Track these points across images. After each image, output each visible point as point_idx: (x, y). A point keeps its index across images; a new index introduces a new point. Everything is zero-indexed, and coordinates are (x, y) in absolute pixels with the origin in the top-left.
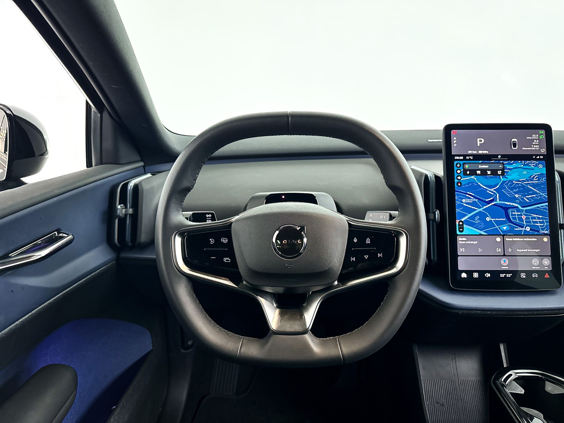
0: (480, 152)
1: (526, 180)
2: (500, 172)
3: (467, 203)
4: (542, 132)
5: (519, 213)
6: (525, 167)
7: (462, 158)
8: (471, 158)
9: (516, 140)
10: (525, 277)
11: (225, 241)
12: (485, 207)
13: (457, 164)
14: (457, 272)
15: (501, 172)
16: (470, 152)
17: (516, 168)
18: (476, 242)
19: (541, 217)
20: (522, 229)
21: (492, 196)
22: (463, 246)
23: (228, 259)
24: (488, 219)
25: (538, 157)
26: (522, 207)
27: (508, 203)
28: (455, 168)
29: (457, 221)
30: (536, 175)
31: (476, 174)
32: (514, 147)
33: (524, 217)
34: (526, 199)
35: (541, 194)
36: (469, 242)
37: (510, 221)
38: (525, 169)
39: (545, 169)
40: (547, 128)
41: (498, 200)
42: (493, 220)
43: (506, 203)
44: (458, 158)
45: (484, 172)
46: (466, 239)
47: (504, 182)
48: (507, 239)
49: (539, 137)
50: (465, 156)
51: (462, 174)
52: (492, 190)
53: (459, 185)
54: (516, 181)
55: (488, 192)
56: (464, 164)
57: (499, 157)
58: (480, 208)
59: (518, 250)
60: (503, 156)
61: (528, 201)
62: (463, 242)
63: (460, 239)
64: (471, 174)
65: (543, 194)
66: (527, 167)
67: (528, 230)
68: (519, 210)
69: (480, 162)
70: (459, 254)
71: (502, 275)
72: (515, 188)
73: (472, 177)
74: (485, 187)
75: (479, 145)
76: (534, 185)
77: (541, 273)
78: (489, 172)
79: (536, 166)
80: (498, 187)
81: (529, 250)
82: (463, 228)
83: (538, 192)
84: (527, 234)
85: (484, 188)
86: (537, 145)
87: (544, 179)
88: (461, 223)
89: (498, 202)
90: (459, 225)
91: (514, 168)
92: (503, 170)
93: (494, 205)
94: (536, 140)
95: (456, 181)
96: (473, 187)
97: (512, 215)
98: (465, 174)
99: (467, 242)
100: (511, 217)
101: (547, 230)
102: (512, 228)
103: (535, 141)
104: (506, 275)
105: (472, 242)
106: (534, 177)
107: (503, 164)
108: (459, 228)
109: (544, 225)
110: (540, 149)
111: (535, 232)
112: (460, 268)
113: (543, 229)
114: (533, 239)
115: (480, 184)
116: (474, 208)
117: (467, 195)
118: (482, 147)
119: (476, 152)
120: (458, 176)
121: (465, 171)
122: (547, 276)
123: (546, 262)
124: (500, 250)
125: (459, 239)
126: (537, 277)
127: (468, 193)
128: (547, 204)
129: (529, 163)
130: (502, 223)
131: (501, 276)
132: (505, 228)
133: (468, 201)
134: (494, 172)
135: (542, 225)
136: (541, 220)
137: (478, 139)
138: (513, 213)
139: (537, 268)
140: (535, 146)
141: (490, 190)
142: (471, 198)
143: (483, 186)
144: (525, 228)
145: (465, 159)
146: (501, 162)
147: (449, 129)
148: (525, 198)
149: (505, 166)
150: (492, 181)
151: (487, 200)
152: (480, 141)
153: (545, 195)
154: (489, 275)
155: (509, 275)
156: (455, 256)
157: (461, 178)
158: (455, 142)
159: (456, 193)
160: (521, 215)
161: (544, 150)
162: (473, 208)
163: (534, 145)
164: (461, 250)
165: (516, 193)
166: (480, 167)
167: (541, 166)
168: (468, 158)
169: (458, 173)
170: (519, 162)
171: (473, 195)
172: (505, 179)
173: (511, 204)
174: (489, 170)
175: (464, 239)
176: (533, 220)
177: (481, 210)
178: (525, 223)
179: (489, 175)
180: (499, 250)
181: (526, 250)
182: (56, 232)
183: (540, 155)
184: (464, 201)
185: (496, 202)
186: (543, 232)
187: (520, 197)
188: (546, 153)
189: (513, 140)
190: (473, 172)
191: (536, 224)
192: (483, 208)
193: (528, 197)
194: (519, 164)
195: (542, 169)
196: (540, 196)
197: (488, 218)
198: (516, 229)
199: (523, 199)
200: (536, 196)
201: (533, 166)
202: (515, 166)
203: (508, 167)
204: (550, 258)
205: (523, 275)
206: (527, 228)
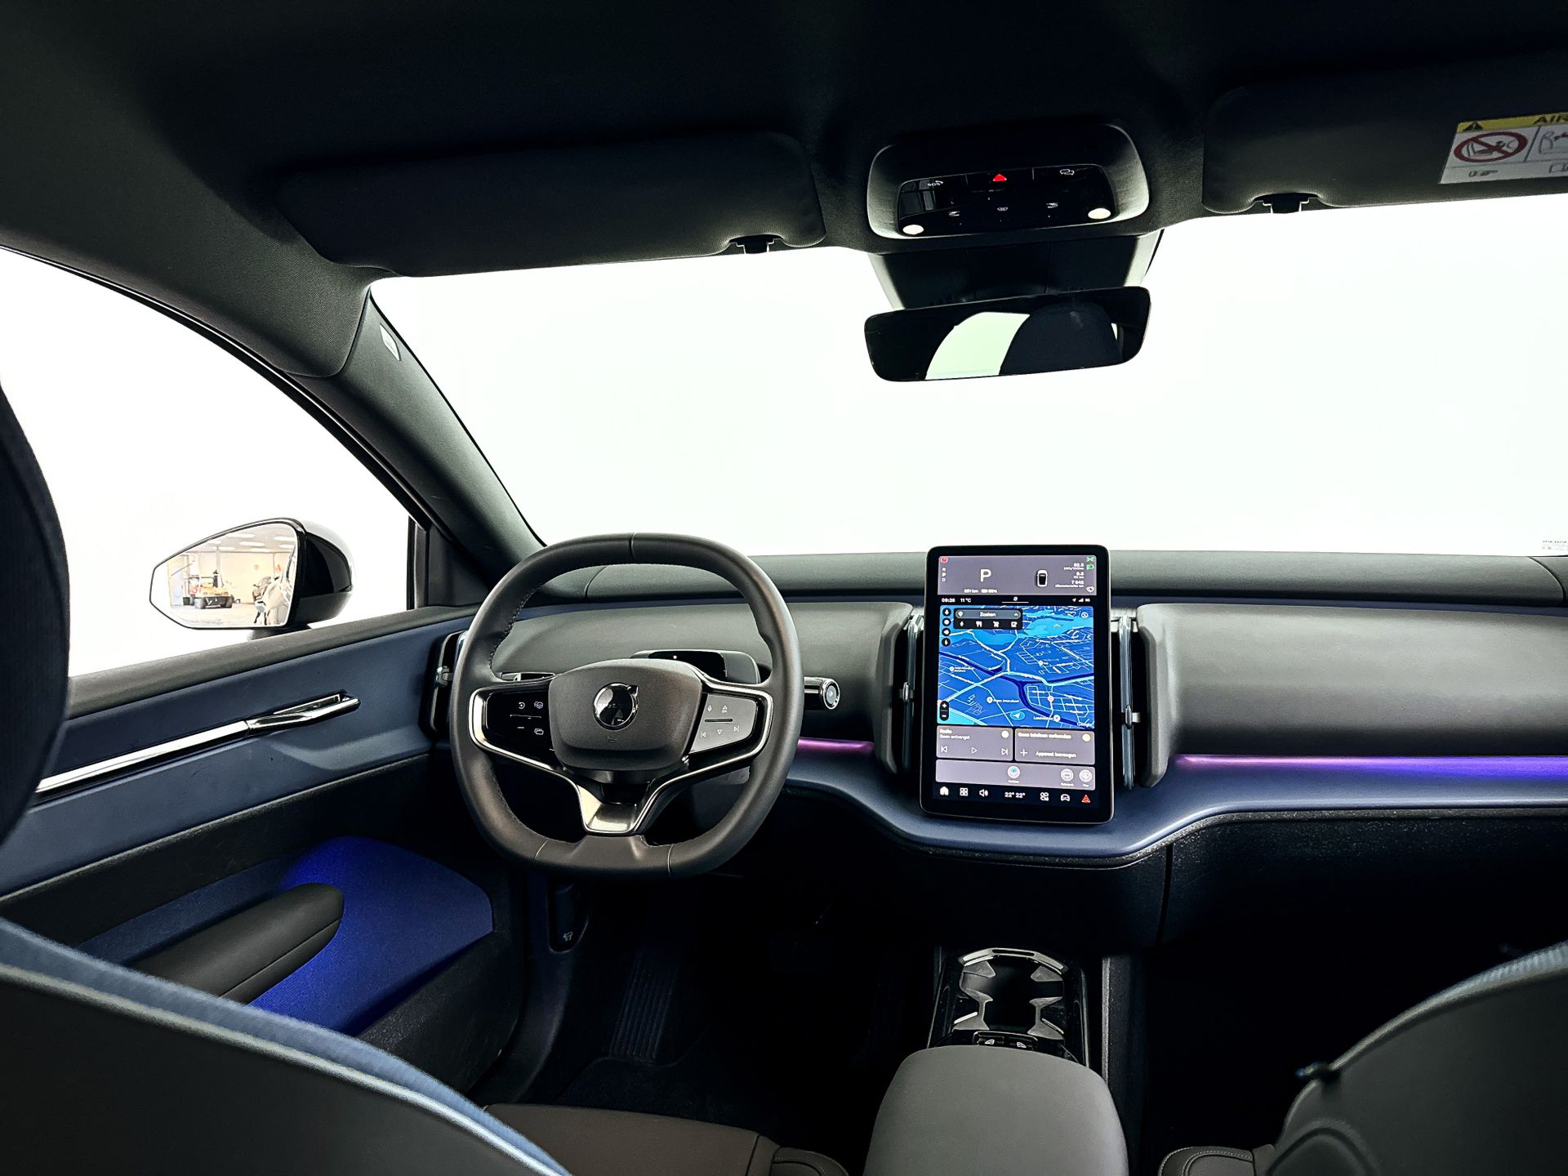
0: (984, 591)
1: (1059, 637)
2: (1014, 624)
3: (955, 673)
4: (1093, 558)
5: (1043, 692)
6: (1057, 616)
7: (953, 600)
8: (969, 600)
9: (1045, 572)
10: (1047, 799)
11: (539, 705)
12: (986, 680)
13: (944, 610)
14: (932, 785)
15: (1016, 623)
16: (967, 591)
17: (1042, 617)
18: (968, 737)
19: (1080, 699)
20: (1045, 718)
21: (999, 662)
22: (946, 742)
23: (541, 730)
24: (990, 700)
25: (1082, 600)
26: (1048, 682)
27: (1026, 675)
28: (942, 617)
29: (939, 702)
30: (1075, 630)
31: (975, 627)
32: (1041, 584)
33: (1051, 699)
34: (1056, 669)
35: (1084, 661)
36: (956, 737)
37: (1028, 705)
38: (1057, 619)
39: (1092, 619)
40: (1100, 552)
41: (1008, 669)
42: (998, 701)
43: (1022, 675)
44: (946, 600)
45: (988, 624)
46: (950, 732)
47: (1020, 640)
48: (1020, 735)
49: (1085, 567)
50: (958, 598)
51: (951, 627)
52: (999, 653)
53: (946, 643)
54: (1042, 639)
55: (993, 655)
56: (955, 610)
57: (1016, 599)
58: (978, 681)
59: (1037, 754)
60: (1021, 598)
61: (1060, 672)
62: (947, 737)
63: (942, 731)
64: (965, 627)
65: (1087, 662)
66: (1061, 616)
67: (1057, 721)
68: (1043, 688)
69: (983, 607)
70: (938, 756)
71: (1008, 795)
72: (1040, 651)
73: (968, 631)
74: (988, 648)
75: (982, 580)
77: (1076, 794)
78: (996, 624)
79: (1077, 615)
80: (1010, 647)
81: (1057, 755)
82: (947, 714)
83: (1078, 658)
84: (1054, 728)
85: (985, 649)
86: (1081, 580)
87: (1090, 636)
88: (944, 706)
89: (1009, 673)
90: (941, 708)
91: (1038, 618)
92: (1020, 621)
93: (1001, 677)
94: (1080, 571)
95: (941, 637)
96: (967, 646)
97: (1031, 694)
98: (957, 626)
99: (952, 737)
100: (1028, 697)
101: (1090, 722)
102: (1028, 716)
103: (1078, 573)
104: (1015, 795)
105: (961, 737)
106: (1072, 633)
107: (1020, 610)
108: (941, 713)
109: (1085, 713)
110: (1085, 588)
111: (1069, 723)
112: (938, 779)
113: (1083, 720)
114: (1065, 737)
115: (980, 642)
116: (968, 681)
117: (958, 661)
118: (988, 583)
119: (977, 591)
120: (944, 630)
121: (957, 621)
122: (1086, 800)
123: (1086, 777)
125: (940, 731)
126: (1068, 800)
127: (960, 657)
128: (1092, 678)
129: (1065, 610)
130: (1014, 707)
131: (1006, 796)
132: (1017, 716)
133: (959, 669)
134: (1005, 625)
135: (1082, 712)
136: (1081, 705)
137: (982, 571)
138: (1034, 692)
139: (1069, 785)
140: (1077, 582)
141: (995, 652)
142: (964, 666)
143: (985, 646)
144: (1052, 717)
145: (958, 602)
146: (1018, 607)
147: (935, 554)
148: (1054, 668)
149: (1024, 614)
150: (1002, 637)
151: (990, 669)
153: (1089, 663)
154: (986, 793)
155: (1020, 795)
156: (931, 758)
157: (950, 633)
158: (944, 574)
159: (940, 656)
160: (1047, 695)
161: (1092, 588)
162: (966, 681)
163: (1075, 580)
164: (941, 750)
165: (1039, 659)
166: (982, 614)
167: (1085, 615)
168: (962, 600)
169: (945, 625)
170: (1049, 607)
171: (968, 659)
172: (1022, 636)
173: (1031, 676)
174: (996, 620)
175: (948, 731)
176: (1067, 704)
177: (979, 684)
178: (1052, 708)
179: (996, 628)
180: (1006, 753)
181: (1052, 754)
182: (338, 695)
183: (1085, 597)
184: (952, 669)
185: (1005, 673)
186: (1083, 724)
187: (1045, 665)
188: (1095, 594)
189: (1040, 572)
190: (970, 624)
191: (1071, 711)
192: (982, 682)
193: (1060, 665)
194: (1047, 611)
195: (1087, 620)
196: (1082, 664)
197: (989, 698)
198: (1037, 718)
199: (1051, 669)
200: (1074, 665)
201: (1072, 614)
202: (1040, 614)
203: (1029, 615)
204: (1093, 769)
205: (1045, 797)
206: (1055, 716)
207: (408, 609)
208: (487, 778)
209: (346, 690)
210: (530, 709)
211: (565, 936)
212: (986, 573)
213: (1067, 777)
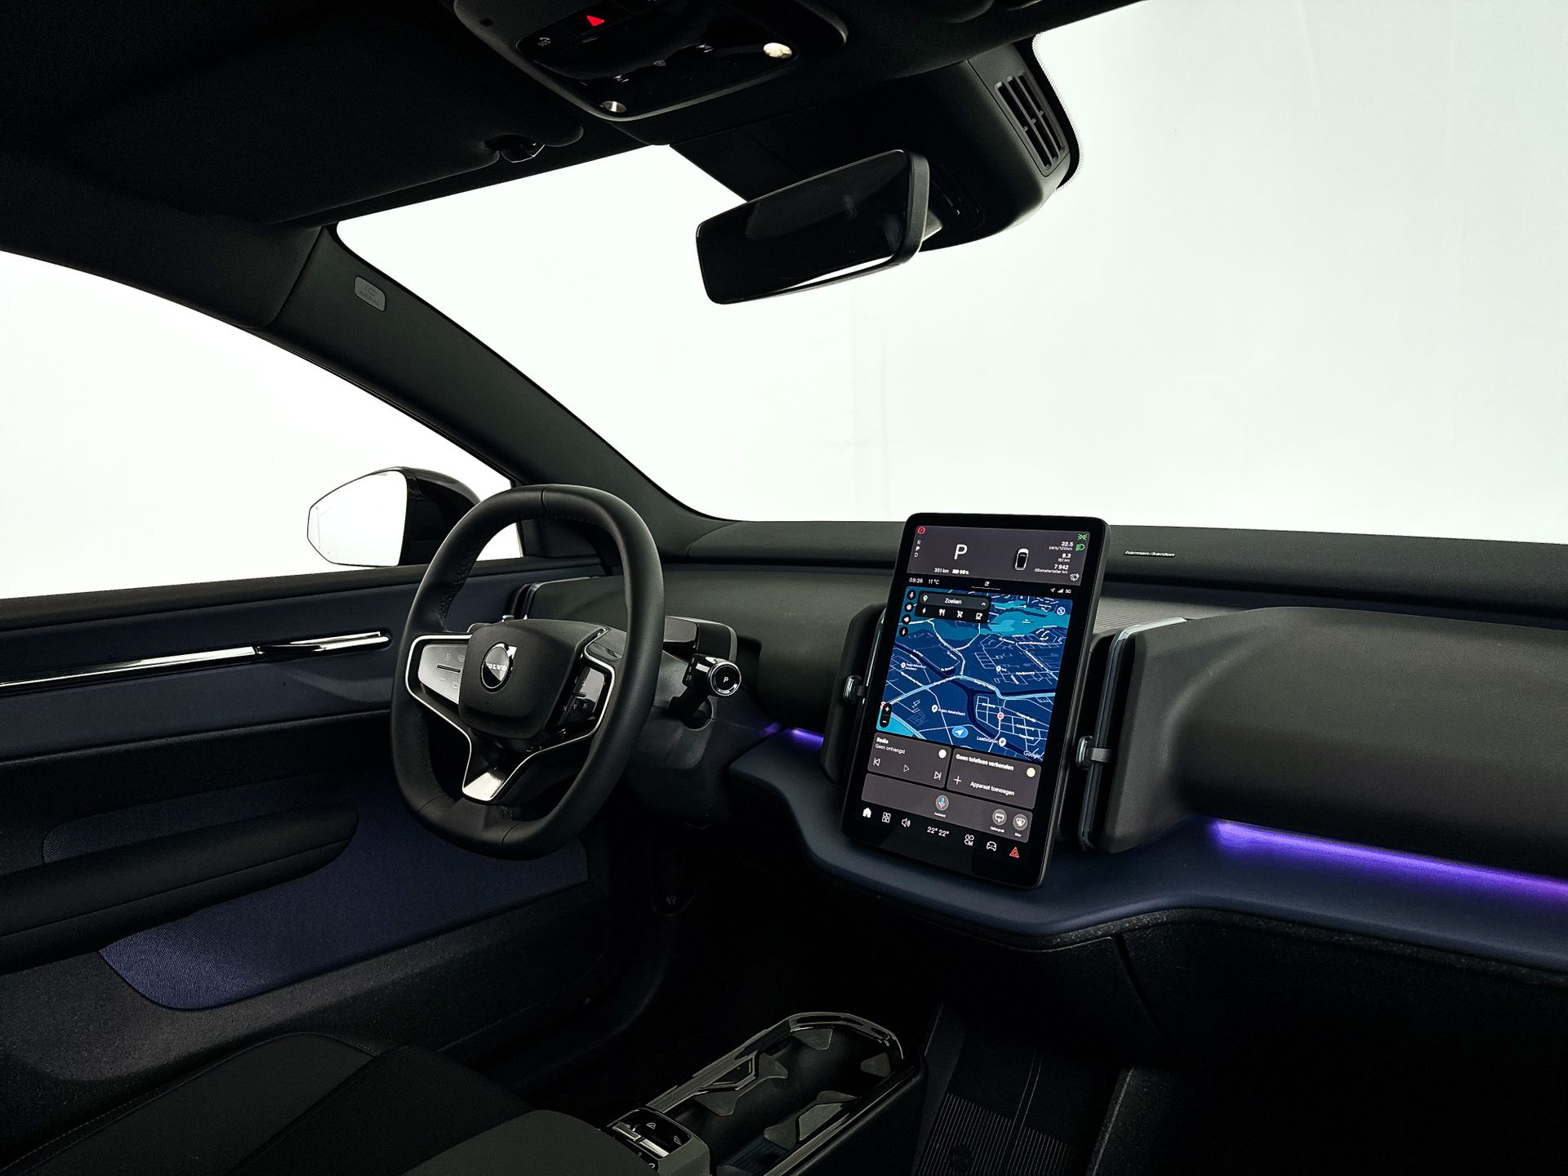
0: (955, 572)
1: (1025, 637)
2: (979, 616)
3: (906, 671)
4: (1086, 536)
5: (994, 706)
6: (1030, 610)
7: (921, 581)
8: (937, 582)
9: (1026, 551)
10: (971, 844)
12: (935, 684)
13: (910, 592)
14: (857, 804)
15: (981, 615)
16: (937, 570)
17: (1012, 610)
18: (903, 752)
19: (1034, 720)
20: (989, 740)
21: (952, 662)
22: (883, 754)
24: (935, 708)
25: (1061, 591)
26: (1003, 694)
27: (980, 682)
28: (906, 600)
29: (883, 703)
30: (1046, 629)
31: (935, 615)
32: (1018, 566)
33: (1001, 716)
34: (1014, 678)
35: (1048, 671)
36: (892, 749)
37: (974, 721)
38: (1028, 613)
39: (1068, 617)
40: (1094, 527)
41: (962, 672)
42: (943, 711)
43: (976, 681)
44: (914, 580)
45: (951, 613)
46: (887, 742)
47: (982, 637)
48: (958, 757)
49: (1074, 547)
50: (926, 577)
51: (912, 614)
52: (956, 650)
53: (904, 632)
54: (1006, 638)
55: (949, 653)
57: (987, 584)
58: (926, 683)
59: (972, 784)
60: (994, 583)
61: (1017, 683)
62: (882, 747)
63: (879, 740)
64: (927, 616)
65: (1051, 672)
66: (1033, 610)
67: (1002, 745)
68: (995, 700)
69: (950, 591)
70: (869, 769)
71: (931, 830)
72: (999, 651)
73: (929, 620)
74: (945, 644)
75: (956, 557)
76: (1037, 651)
77: (1005, 843)
78: (960, 614)
79: (1052, 610)
80: (969, 645)
81: (993, 789)
82: (888, 719)
83: (1042, 666)
84: (997, 754)
85: (943, 645)
86: (1067, 564)
87: (1060, 641)
88: (887, 709)
89: (962, 677)
90: (884, 711)
91: (1007, 610)
92: (985, 612)
93: (953, 681)
94: (1067, 552)
95: (900, 624)
96: (925, 641)
97: (981, 707)
98: (919, 614)
99: (888, 749)
100: (977, 711)
101: (1039, 753)
102: (972, 735)
104: (938, 832)
105: (896, 750)
106: (1042, 632)
107: (990, 600)
108: (882, 719)
109: (1035, 740)
110: (1068, 575)
111: (1015, 751)
112: (863, 798)
113: (1031, 749)
114: (1007, 767)
115: (938, 636)
116: (917, 682)
117: (911, 656)
118: (962, 562)
120: (905, 617)
121: (921, 605)
122: (1015, 853)
123: (1020, 823)
124: (939, 776)
126: (995, 849)
127: (914, 651)
128: (1053, 694)
129: (1040, 602)
130: (959, 721)
131: (929, 831)
132: (960, 732)
133: (911, 667)
134: (969, 615)
135: (1033, 738)
136: (1033, 729)
137: (959, 546)
138: (984, 704)
139: (999, 830)
140: (1060, 567)
141: (952, 649)
142: (915, 662)
143: (942, 641)
144: (998, 739)
145: (926, 584)
146: (988, 594)
147: (917, 520)
148: (1012, 677)
149: (992, 603)
150: (959, 632)
151: (942, 670)
153: (1053, 674)
154: (909, 823)
155: (943, 833)
156: (863, 771)
157: (909, 621)
158: (918, 548)
159: (894, 648)
160: (997, 710)
161: (1077, 575)
162: (914, 681)
164: (874, 762)
165: (998, 662)
166: (948, 601)
167: (1061, 611)
168: (931, 581)
169: (907, 610)
170: (1022, 597)
171: (922, 655)
172: (984, 632)
173: (984, 684)
174: (961, 610)
175: (885, 741)
176: (1018, 725)
177: (927, 688)
178: (999, 729)
179: (959, 619)
181: (988, 788)
183: (1066, 587)
184: (903, 665)
185: (958, 677)
186: (1030, 754)
187: (1003, 672)
188: (1079, 584)
189: (1020, 551)
190: (932, 612)
191: (1020, 735)
192: (931, 686)
193: (1019, 673)
194: (1019, 603)
195: (1062, 618)
196: (1045, 675)
197: (935, 706)
198: (981, 739)
199: (1008, 678)
200: (1036, 675)
201: (1047, 609)
202: (1011, 604)
203: (998, 606)
204: (1031, 814)
205: (969, 841)
206: (1000, 740)
211: (668, 899)
212: (961, 549)
213: (999, 820)
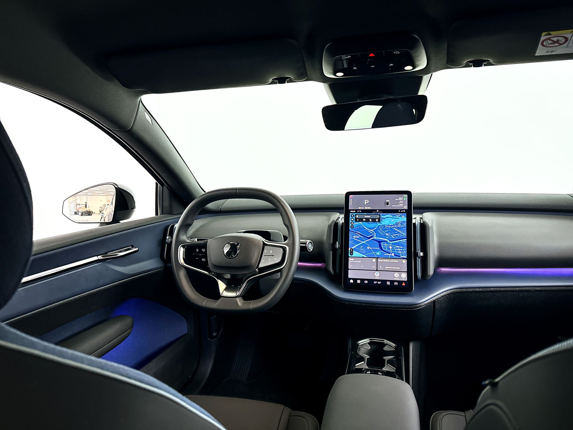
0: (366, 208)
1: (394, 225)
2: (377, 220)
3: (356, 238)
4: (406, 196)
5: (388, 245)
6: (393, 217)
8: (360, 211)
9: (388, 201)
10: (389, 284)
11: (203, 250)
13: (351, 215)
14: (347, 279)
16: (360, 208)
18: (360, 262)
19: (401, 247)
20: (388, 254)
21: (372, 234)
22: (352, 263)
23: (204, 259)
24: (368, 248)
25: (402, 211)
26: (390, 241)
27: (381, 239)
28: (350, 217)
29: (350, 249)
30: (399, 222)
31: (363, 221)
32: (387, 205)
33: (391, 247)
34: (393, 237)
35: (403, 233)
37: (382, 250)
38: (393, 218)
39: (406, 218)
40: (409, 193)
41: (375, 237)
42: (371, 248)
44: (352, 211)
45: (367, 220)
46: (354, 260)
47: (379, 226)
48: (379, 260)
49: (403, 199)
50: (356, 210)
51: (354, 221)
52: (372, 230)
53: (352, 227)
54: (387, 225)
56: (356, 215)
57: (378, 211)
58: (364, 241)
59: (386, 267)
60: (380, 210)
61: (394, 238)
62: (352, 261)
63: (351, 259)
64: (359, 221)
66: (394, 217)
67: (393, 255)
68: (388, 243)
69: (366, 214)
70: (349, 268)
71: (375, 282)
72: (386, 230)
73: (360, 223)
74: (367, 229)
75: (365, 204)
76: (398, 228)
77: (400, 282)
78: (371, 220)
80: (375, 228)
81: (393, 268)
82: (352, 253)
83: (401, 232)
84: (392, 258)
86: (402, 203)
87: (405, 225)
88: (352, 250)
89: (375, 238)
90: (350, 251)
91: (386, 218)
92: (379, 219)
93: (373, 239)
95: (350, 225)
96: (360, 228)
97: (383, 246)
98: (356, 221)
99: (354, 261)
100: (382, 247)
101: (405, 256)
102: (383, 254)
103: (401, 201)
104: (377, 283)
105: (357, 262)
107: (380, 215)
108: (350, 253)
110: (403, 207)
111: (397, 256)
112: (349, 277)
113: (402, 255)
114: (396, 261)
115: (364, 227)
117: (356, 233)
118: (367, 205)
119: (363, 208)
120: (351, 222)
121: (356, 219)
122: (404, 284)
123: (403, 276)
124: (374, 267)
126: (397, 284)
128: (406, 239)
129: (396, 215)
130: (377, 251)
132: (378, 254)
133: (357, 237)
134: (374, 220)
135: (402, 252)
136: (402, 250)
138: (384, 245)
139: (397, 279)
140: (400, 204)
141: (370, 230)
142: (358, 235)
143: (366, 228)
144: (391, 254)
145: (356, 212)
146: (379, 214)
147: (348, 194)
150: (373, 225)
151: (368, 236)
152: (366, 202)
153: (405, 234)
154: (367, 282)
155: (379, 283)
156: (347, 269)
157: (353, 223)
158: (351, 202)
159: (350, 232)
160: (389, 246)
161: (406, 206)
162: (359, 241)
164: (350, 266)
165: (386, 232)
166: (365, 217)
167: (403, 216)
168: (358, 211)
169: (352, 220)
171: (360, 233)
172: (380, 224)
173: (383, 239)
176: (397, 249)
177: (364, 242)
178: (391, 251)
179: (371, 221)
181: (391, 268)
182: (131, 247)
184: (354, 237)
185: (374, 238)
186: (402, 257)
187: (389, 235)
188: (407, 209)
189: (386, 201)
190: (361, 220)
191: (398, 252)
192: (366, 241)
193: (394, 235)
194: (389, 215)
195: (404, 219)
196: (402, 235)
198: (386, 254)
199: (391, 236)
200: (399, 235)
201: (399, 216)
202: (387, 216)
203: (383, 217)
204: (406, 273)
205: (388, 283)
206: (392, 254)
207: (156, 215)
208: (186, 277)
209: (134, 245)
210: (200, 251)
211: (214, 334)
213: (397, 276)
